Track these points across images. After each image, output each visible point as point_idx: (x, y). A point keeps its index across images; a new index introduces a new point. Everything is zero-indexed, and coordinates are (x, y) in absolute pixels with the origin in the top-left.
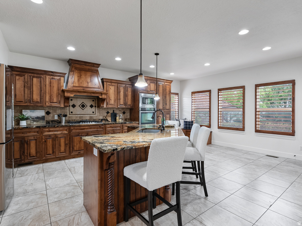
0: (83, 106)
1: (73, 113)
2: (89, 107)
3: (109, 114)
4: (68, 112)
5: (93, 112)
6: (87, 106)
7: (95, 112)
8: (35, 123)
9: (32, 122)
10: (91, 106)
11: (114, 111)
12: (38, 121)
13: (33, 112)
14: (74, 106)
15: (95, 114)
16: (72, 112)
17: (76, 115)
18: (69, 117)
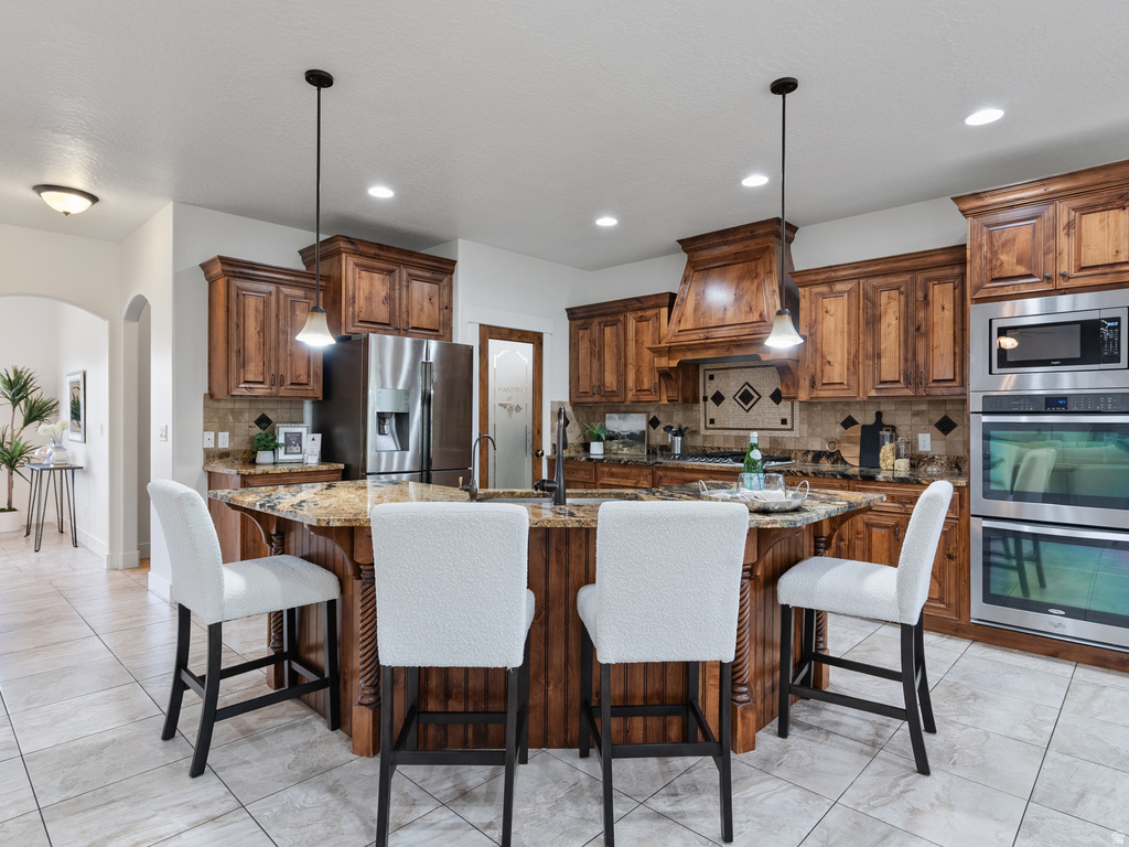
0: (746, 397)
1: (717, 425)
2: (766, 401)
3: (856, 432)
4: (702, 419)
5: (784, 422)
6: (760, 397)
7: (789, 421)
8: (626, 450)
9: (621, 446)
10: (777, 397)
11: (879, 415)
12: (630, 446)
13: (624, 419)
14: (718, 398)
15: (792, 429)
16: (712, 421)
17: (726, 433)
18: (705, 437)
